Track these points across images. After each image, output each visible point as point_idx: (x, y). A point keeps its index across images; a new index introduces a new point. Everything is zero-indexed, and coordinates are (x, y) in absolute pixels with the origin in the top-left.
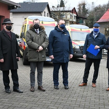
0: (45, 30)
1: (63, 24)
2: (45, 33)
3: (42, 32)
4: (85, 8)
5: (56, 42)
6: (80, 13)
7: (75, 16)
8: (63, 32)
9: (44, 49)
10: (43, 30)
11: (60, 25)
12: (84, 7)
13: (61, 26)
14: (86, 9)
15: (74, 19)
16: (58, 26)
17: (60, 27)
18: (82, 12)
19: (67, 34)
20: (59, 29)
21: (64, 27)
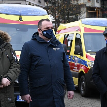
0: (10, 43)
1: (49, 28)
2: (11, 49)
3: (4, 47)
5: (37, 66)
8: (51, 43)
9: (12, 82)
10: (6, 43)
11: (43, 32)
13: (45, 32)
15: (97, 2)
16: (39, 33)
17: (44, 35)
19: (58, 49)
20: (40, 38)
21: (51, 36)
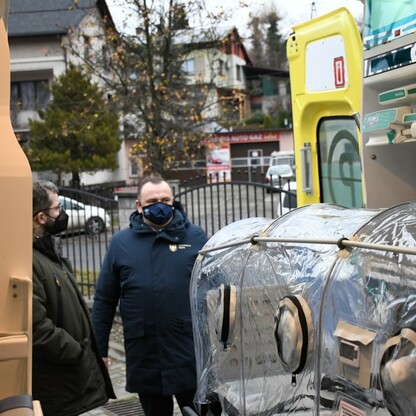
4: (278, 33)
6: (258, 57)
7: (238, 67)
11: (144, 208)
12: (273, 29)
14: (280, 36)
15: (238, 79)
18: (268, 52)
